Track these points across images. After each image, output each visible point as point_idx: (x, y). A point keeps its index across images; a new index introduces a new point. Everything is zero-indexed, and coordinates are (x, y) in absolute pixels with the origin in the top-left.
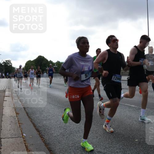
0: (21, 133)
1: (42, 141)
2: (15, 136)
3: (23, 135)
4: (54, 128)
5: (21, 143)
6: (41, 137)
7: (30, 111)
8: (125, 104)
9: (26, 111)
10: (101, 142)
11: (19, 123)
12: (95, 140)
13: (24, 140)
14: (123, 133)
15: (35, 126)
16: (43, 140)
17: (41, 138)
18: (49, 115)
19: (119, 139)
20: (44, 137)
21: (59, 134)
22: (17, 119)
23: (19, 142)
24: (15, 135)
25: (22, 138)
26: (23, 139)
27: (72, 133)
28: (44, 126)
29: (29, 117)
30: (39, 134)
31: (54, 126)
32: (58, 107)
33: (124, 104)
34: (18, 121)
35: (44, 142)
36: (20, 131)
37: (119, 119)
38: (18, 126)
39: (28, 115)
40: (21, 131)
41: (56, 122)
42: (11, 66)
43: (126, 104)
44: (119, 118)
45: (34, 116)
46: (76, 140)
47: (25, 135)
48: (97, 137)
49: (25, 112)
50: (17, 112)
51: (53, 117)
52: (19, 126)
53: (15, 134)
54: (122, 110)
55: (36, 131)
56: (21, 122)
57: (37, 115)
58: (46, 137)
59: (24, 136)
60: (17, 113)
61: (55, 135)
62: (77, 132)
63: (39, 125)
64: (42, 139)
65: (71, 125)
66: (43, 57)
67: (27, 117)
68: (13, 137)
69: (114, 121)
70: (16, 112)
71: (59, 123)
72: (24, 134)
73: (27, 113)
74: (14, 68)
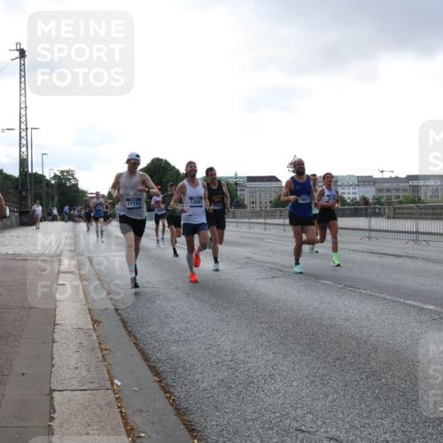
0: (107, 376)
1: (167, 401)
2: (90, 385)
3: (112, 384)
4: (202, 364)
5: (107, 404)
6: (166, 390)
7: (131, 316)
8: (407, 302)
9: (119, 315)
10: (338, 411)
11: (101, 348)
12: (319, 403)
13: (117, 398)
14: (402, 386)
15: (146, 358)
16: (169, 398)
17: (165, 393)
18: (187, 327)
19: (389, 402)
20: (172, 390)
21: (216, 382)
22: (94, 337)
23: (103, 403)
24: (92, 383)
25: (110, 391)
26: (112, 395)
27: (253, 383)
28: (172, 360)
29: (130, 333)
30: (160, 382)
31: (202, 359)
32: (211, 305)
33: (402, 301)
34: (100, 344)
35: (172, 405)
36: (106, 372)
37: (389, 344)
38: (98, 358)
39: (125, 327)
40: (108, 371)
41: (206, 349)
42: (76, 186)
43: (410, 302)
44: (390, 342)
45: (143, 331)
46: (264, 402)
47: (119, 384)
48: (326, 396)
49: (118, 318)
50: (94, 318)
51: (199, 335)
52: (103, 356)
53: (92, 378)
54: (399, 317)
55: (148, 373)
56: (108, 347)
57: (154, 328)
58: (179, 392)
59: (115, 387)
60: (95, 322)
61: (205, 385)
62: (269, 379)
63: (158, 355)
64: (168, 395)
65: (249, 357)
66: (166, 161)
67: (124, 332)
68: (85, 388)
69: (376, 351)
70: (91, 317)
71: (214, 352)
72: (116, 381)
73: (124, 322)
74: (84, 193)
